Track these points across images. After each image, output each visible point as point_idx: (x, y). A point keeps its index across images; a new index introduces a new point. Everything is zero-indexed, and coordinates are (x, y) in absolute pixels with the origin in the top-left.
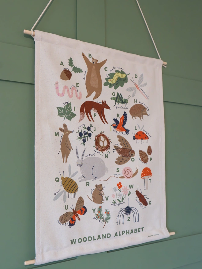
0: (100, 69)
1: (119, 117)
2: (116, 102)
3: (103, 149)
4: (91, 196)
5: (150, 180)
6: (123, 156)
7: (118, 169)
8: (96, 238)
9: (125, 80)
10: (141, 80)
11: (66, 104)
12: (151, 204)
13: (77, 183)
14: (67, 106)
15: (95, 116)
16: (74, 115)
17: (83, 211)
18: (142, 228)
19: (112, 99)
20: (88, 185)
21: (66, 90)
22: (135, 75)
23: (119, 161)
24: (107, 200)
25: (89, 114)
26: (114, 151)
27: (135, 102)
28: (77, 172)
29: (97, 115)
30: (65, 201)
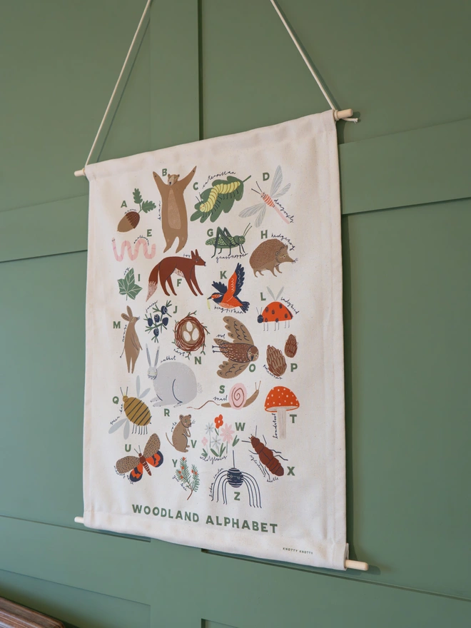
0: (185, 190)
1: (226, 278)
2: (216, 247)
3: (191, 347)
4: (170, 435)
5: (294, 416)
6: (235, 361)
7: (222, 387)
8: (174, 514)
9: (238, 194)
10: (278, 179)
11: (127, 271)
12: (293, 475)
13: (150, 409)
14: (128, 275)
15: (178, 283)
16: (138, 289)
17: (158, 460)
18: (274, 526)
19: (208, 243)
20: (168, 414)
21: (126, 248)
22: (264, 174)
23: (226, 371)
24: (194, 447)
25: (167, 283)
26: (215, 349)
27: (262, 238)
28: (148, 390)
29: (184, 281)
30: (126, 436)
